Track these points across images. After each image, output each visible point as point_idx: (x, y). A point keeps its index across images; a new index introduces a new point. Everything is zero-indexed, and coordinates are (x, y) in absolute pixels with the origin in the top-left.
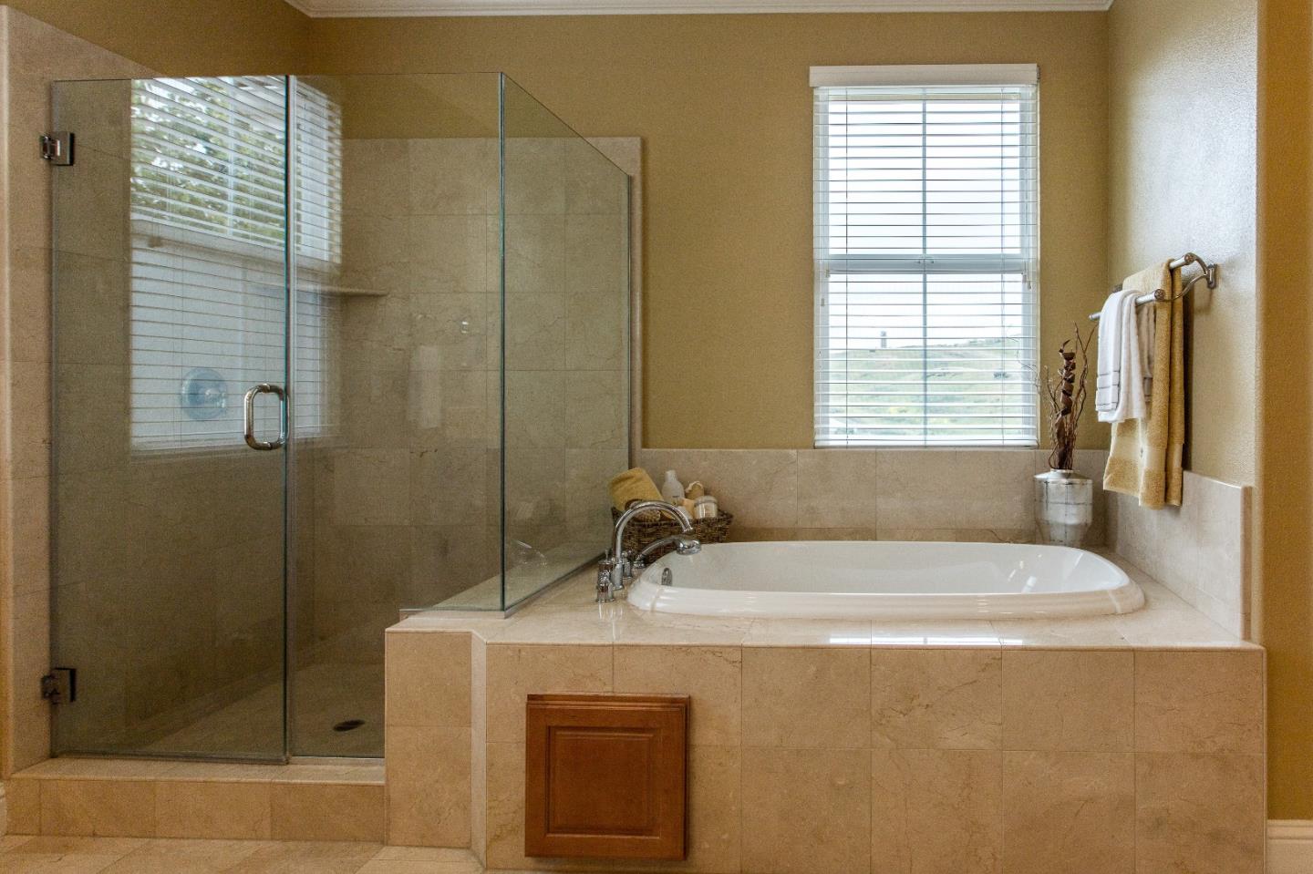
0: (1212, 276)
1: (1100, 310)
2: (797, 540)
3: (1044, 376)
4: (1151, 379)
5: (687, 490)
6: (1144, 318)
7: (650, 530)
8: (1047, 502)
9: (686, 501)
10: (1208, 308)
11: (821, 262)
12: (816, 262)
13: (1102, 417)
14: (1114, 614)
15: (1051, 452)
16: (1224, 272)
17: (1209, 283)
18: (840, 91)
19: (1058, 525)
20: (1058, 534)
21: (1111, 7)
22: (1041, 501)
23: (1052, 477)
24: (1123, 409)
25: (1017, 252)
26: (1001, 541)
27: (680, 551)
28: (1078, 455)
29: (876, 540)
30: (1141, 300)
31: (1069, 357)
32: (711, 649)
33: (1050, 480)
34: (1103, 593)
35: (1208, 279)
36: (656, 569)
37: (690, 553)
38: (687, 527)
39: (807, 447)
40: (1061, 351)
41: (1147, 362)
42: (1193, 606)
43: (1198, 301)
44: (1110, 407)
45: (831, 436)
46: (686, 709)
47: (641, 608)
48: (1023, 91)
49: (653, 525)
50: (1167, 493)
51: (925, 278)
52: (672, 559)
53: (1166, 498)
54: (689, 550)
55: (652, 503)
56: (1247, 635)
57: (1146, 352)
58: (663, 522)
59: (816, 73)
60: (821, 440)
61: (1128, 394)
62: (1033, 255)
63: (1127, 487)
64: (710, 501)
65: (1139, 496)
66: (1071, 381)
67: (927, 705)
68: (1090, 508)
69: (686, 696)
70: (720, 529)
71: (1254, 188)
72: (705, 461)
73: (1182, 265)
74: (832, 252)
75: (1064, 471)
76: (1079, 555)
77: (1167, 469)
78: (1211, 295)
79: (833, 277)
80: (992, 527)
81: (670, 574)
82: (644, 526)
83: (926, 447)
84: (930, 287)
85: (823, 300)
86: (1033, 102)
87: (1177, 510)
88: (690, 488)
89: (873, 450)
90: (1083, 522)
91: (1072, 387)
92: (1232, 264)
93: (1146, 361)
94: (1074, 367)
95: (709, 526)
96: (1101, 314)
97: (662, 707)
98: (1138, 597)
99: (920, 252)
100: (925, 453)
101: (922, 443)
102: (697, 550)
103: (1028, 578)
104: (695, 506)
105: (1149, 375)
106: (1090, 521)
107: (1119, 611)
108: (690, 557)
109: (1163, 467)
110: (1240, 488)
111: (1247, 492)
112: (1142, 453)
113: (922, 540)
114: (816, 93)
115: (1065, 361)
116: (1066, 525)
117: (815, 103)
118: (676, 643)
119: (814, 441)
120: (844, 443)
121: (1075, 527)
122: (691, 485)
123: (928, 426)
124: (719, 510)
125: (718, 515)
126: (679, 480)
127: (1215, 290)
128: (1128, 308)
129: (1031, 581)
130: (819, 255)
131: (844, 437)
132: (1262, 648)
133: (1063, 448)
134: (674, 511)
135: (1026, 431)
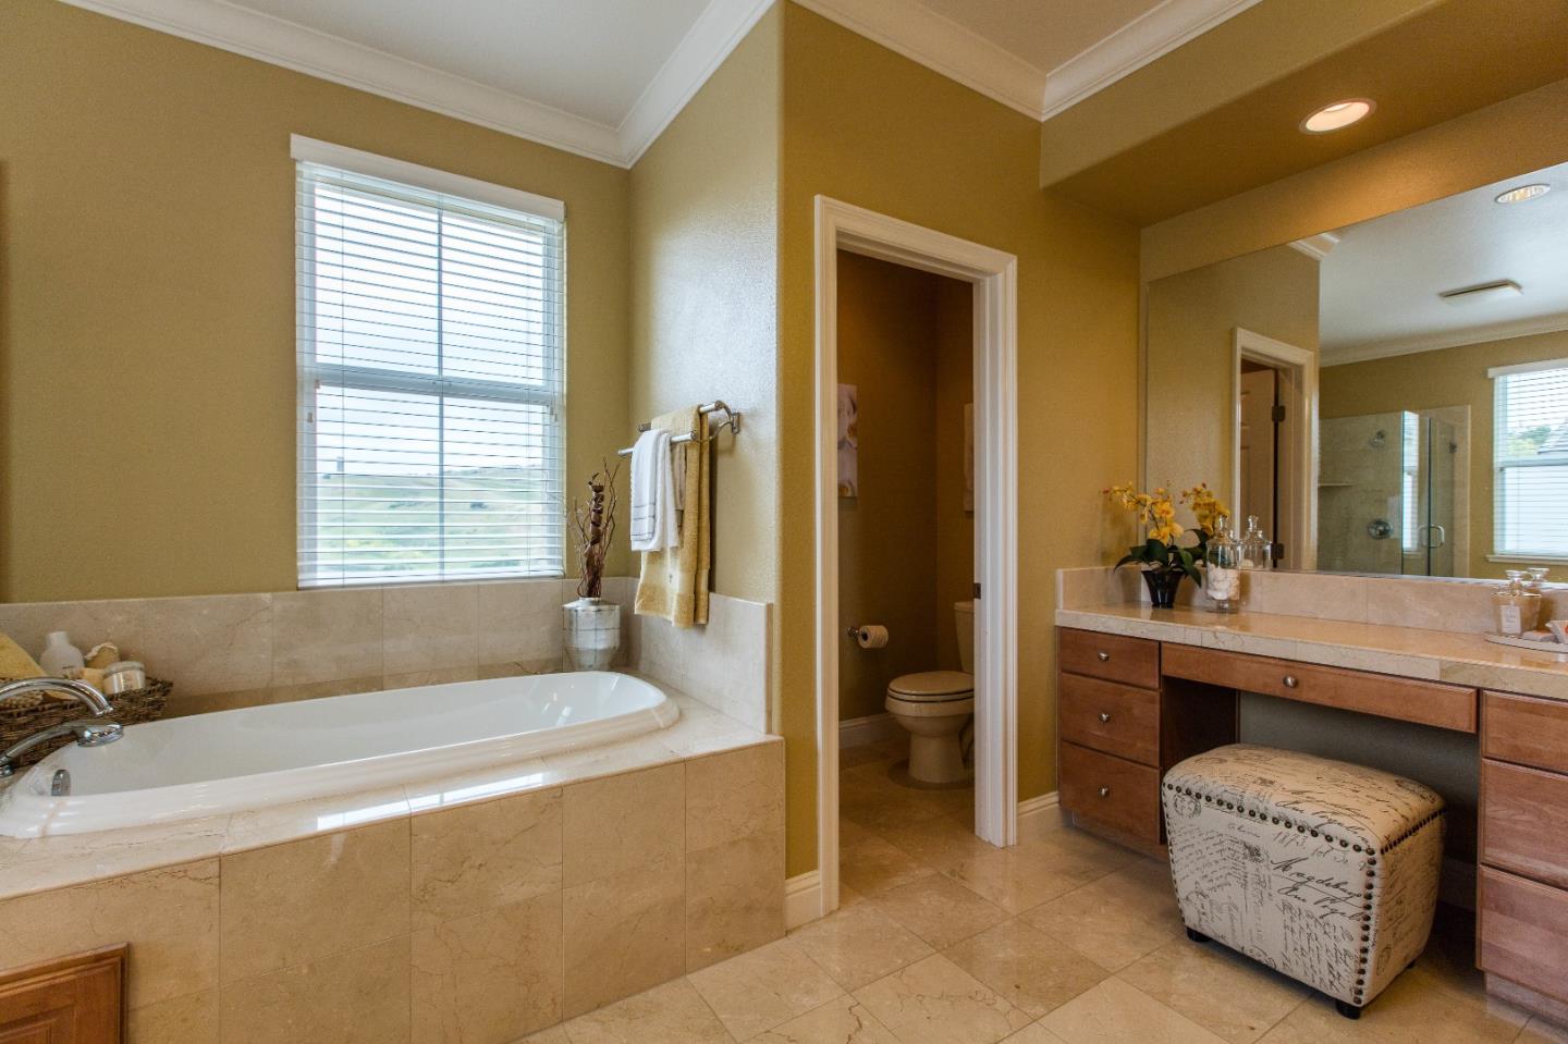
0: (736, 422)
1: (632, 446)
2: (273, 703)
3: (572, 507)
4: (682, 511)
5: (89, 656)
6: (677, 456)
7: (22, 720)
8: (577, 630)
9: (88, 672)
10: (731, 450)
11: (306, 369)
12: (298, 369)
13: (635, 546)
14: (658, 730)
15: (581, 582)
16: (746, 421)
17: (733, 429)
18: (334, 174)
19: (588, 651)
20: (588, 660)
21: (635, 165)
22: (571, 630)
23: (581, 605)
24: (659, 539)
25: (540, 383)
26: (528, 673)
27: (83, 742)
28: (606, 582)
29: (382, 689)
30: (675, 439)
31: (598, 489)
32: (168, 870)
33: (579, 608)
34: (646, 712)
35: (732, 424)
36: (41, 774)
37: (104, 742)
38: (101, 708)
39: (287, 589)
40: (590, 483)
41: (680, 496)
42: (719, 711)
43: (722, 444)
44: (646, 536)
45: (319, 575)
46: (123, 964)
47: (18, 836)
48: (549, 226)
49: (27, 713)
50: (696, 614)
51: (441, 401)
52: (70, 755)
53: (695, 618)
54: (103, 738)
55: (29, 682)
56: (769, 731)
57: (678, 488)
58: (47, 706)
59: (299, 144)
60: (305, 579)
61: (664, 524)
62: (559, 386)
63: (658, 610)
64: (132, 668)
65: (671, 618)
66: (600, 512)
67: (481, 865)
68: (617, 632)
69: (124, 945)
70: (152, 703)
71: (774, 351)
72: (119, 616)
73: (711, 411)
74: (320, 359)
75: (592, 599)
76: (615, 678)
77: (696, 592)
78: (734, 437)
79: (323, 389)
80: (516, 660)
81: (67, 776)
82: (11, 715)
83: (443, 582)
84: (447, 411)
85: (310, 415)
86: (560, 238)
87: (702, 628)
88: (94, 652)
89: (380, 588)
90: (612, 645)
91: (600, 518)
92: (754, 414)
93: (678, 494)
94: (602, 499)
95: (131, 700)
96: (634, 450)
97: (75, 973)
98: (674, 712)
99: (435, 372)
100: (443, 588)
101: (437, 578)
102: (116, 737)
103: (563, 708)
104: (105, 676)
105: (680, 508)
106: (617, 645)
107: (662, 726)
108: (103, 748)
109: (693, 589)
110: (763, 605)
111: (769, 607)
112: (674, 579)
113: (439, 682)
114: (298, 167)
115: (594, 493)
116: (596, 650)
117: (298, 179)
118: (99, 875)
119: (297, 581)
120: (340, 582)
121: (604, 651)
122: (97, 648)
123: (445, 560)
124: (147, 678)
125: (147, 685)
126: (74, 644)
127: (738, 435)
128: (663, 446)
129: (566, 712)
130: (304, 362)
131: (340, 574)
132: (781, 738)
133: (591, 577)
134: (74, 688)
135: (551, 561)
